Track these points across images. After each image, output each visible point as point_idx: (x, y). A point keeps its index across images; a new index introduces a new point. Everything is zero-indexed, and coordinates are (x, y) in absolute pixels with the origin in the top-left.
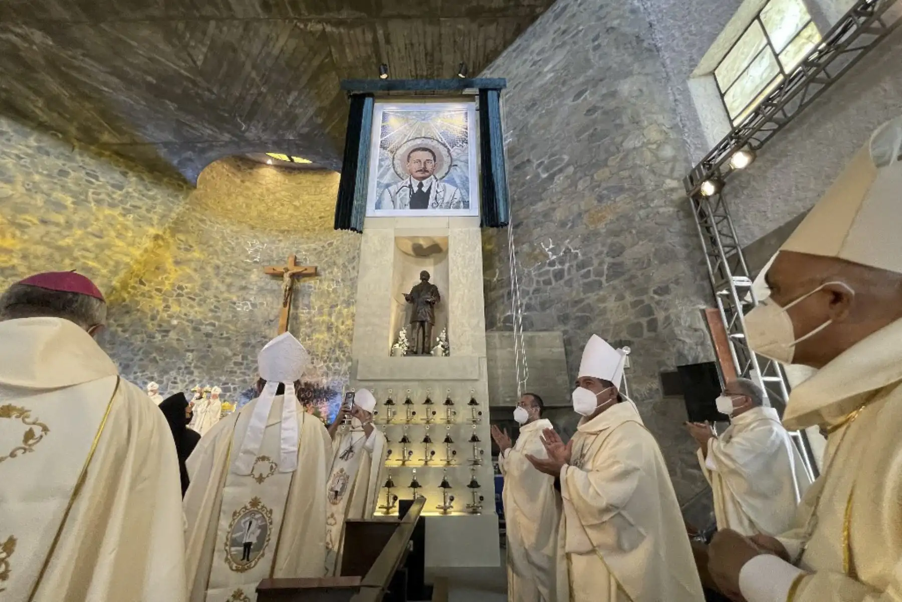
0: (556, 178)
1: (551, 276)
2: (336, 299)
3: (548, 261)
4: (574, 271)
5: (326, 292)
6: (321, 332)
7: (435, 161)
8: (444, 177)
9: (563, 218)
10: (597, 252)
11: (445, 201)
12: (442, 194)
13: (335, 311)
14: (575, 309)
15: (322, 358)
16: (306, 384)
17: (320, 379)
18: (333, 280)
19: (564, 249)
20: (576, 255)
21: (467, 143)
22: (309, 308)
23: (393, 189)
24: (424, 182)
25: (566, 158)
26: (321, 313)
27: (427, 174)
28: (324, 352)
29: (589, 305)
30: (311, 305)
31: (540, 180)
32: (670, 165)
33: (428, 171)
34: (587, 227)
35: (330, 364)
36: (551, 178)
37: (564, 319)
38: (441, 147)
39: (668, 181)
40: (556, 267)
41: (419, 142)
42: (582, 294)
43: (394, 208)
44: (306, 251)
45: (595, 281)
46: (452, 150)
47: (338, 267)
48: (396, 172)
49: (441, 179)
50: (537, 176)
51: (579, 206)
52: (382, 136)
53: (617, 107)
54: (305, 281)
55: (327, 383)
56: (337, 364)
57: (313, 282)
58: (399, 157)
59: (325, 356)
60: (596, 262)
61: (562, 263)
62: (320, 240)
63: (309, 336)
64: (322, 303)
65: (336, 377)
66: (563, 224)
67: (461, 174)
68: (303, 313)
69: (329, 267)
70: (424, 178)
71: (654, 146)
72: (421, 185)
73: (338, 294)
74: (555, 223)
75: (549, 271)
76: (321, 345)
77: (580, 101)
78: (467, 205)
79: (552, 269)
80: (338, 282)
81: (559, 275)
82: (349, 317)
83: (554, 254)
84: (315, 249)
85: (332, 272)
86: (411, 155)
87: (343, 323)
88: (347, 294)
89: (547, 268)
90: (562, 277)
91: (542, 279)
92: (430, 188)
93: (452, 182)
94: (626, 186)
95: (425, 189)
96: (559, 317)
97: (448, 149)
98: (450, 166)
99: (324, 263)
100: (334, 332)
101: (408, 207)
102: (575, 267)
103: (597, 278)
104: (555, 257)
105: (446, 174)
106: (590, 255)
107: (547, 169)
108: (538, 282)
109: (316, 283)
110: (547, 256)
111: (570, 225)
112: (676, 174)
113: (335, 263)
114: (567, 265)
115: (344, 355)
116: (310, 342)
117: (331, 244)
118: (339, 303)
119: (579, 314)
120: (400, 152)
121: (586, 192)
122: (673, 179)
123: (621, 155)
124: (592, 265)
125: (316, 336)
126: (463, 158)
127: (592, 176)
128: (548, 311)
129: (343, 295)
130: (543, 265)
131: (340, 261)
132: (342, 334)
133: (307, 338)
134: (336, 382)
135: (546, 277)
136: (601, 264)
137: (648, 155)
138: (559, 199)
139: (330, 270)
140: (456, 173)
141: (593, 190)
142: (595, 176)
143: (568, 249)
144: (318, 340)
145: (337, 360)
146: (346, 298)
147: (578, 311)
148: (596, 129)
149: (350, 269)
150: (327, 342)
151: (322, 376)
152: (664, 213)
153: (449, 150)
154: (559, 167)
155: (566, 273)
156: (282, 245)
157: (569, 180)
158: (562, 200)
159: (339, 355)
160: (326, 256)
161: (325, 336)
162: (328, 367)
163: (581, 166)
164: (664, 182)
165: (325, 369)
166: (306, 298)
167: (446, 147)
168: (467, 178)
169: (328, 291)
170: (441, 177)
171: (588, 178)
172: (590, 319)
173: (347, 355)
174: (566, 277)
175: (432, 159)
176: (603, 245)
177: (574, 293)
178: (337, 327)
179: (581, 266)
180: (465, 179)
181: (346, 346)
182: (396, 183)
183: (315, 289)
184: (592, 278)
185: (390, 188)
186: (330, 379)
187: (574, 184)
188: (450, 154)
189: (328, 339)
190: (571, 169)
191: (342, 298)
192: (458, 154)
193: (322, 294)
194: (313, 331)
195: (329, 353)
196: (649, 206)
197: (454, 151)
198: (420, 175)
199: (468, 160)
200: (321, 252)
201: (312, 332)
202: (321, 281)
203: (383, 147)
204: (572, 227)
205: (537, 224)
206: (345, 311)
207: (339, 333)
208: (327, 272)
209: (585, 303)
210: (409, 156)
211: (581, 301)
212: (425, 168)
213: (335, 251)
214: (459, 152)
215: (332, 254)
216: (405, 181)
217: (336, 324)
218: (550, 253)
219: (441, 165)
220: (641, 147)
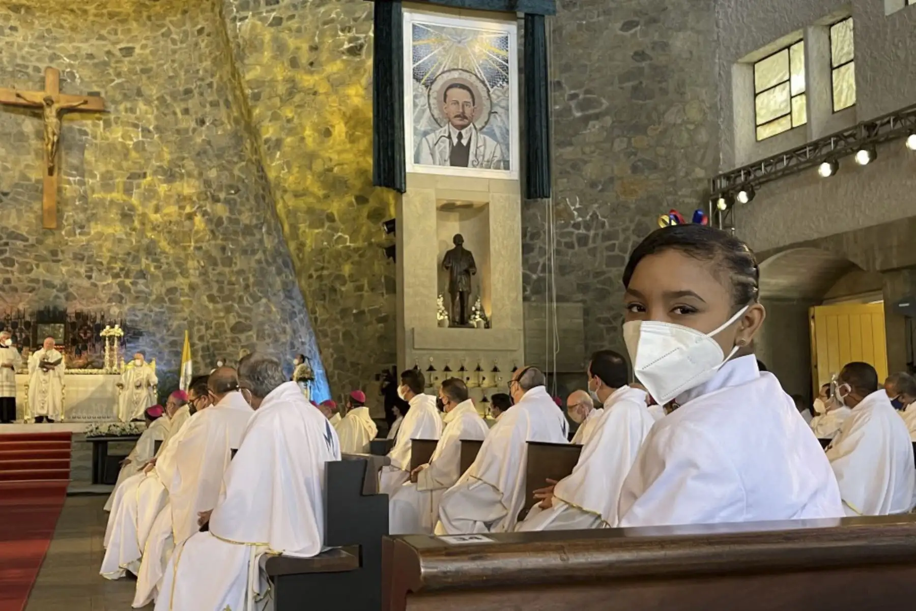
0: (591, 123)
1: (574, 239)
2: (142, 162)
3: (572, 222)
4: (599, 240)
5: (119, 147)
6: (107, 222)
7: (474, 105)
8: (483, 127)
9: (594, 177)
10: (624, 226)
11: (486, 159)
12: (482, 149)
13: (138, 187)
14: (595, 281)
15: (110, 268)
16: (78, 315)
17: (105, 306)
18: (136, 126)
19: (590, 214)
20: (603, 224)
21: (507, 82)
22: (83, 176)
23: (432, 138)
24: (463, 132)
25: (605, 103)
26: (107, 183)
27: (466, 121)
28: (113, 259)
29: (609, 278)
30: (86, 167)
31: (572, 118)
32: (702, 151)
33: (466, 118)
34: (618, 197)
35: (128, 282)
36: (586, 120)
37: (583, 288)
38: (480, 85)
39: (698, 170)
40: (581, 231)
41: (456, 75)
42: (604, 266)
43: (434, 163)
44: (73, 57)
45: (618, 256)
46: (491, 90)
47: (148, 102)
48: (433, 115)
49: (481, 129)
50: (568, 110)
51: (612, 170)
52: (414, 62)
53: (666, 67)
54: (72, 120)
55: (121, 313)
56: (141, 281)
57: (89, 122)
58: (435, 95)
59: (118, 266)
60: (622, 237)
61: (588, 228)
62: (101, 38)
63: (82, 227)
64: (111, 168)
65: (140, 305)
66: (593, 185)
67: (501, 124)
68: (69, 183)
69: (126, 97)
70: (463, 127)
71: (692, 127)
72: (460, 136)
73: (148, 155)
74: (584, 179)
75: (572, 233)
76: (108, 244)
77: (628, 34)
78: (507, 167)
79: (576, 232)
80: (146, 131)
81: (583, 241)
82: (172, 200)
83: (579, 216)
84: (91, 56)
85: (132, 110)
86: (449, 93)
87: (157, 210)
88: (167, 157)
89: (570, 229)
90: (586, 244)
91: (563, 240)
92: (470, 139)
93: (492, 135)
94: (661, 165)
95: (464, 142)
96: (578, 285)
97: (488, 89)
98: (490, 113)
99: (114, 88)
100: (137, 224)
101: (448, 163)
102: (600, 236)
103: (621, 254)
104: (580, 219)
105: (486, 123)
106: (617, 228)
107: (582, 107)
108: (559, 243)
109: (95, 125)
110: (571, 216)
111: (600, 187)
112: (705, 164)
113: (139, 93)
114: (592, 233)
115: (158, 267)
116: (84, 238)
117: (128, 51)
118: (149, 172)
119: (599, 286)
120: (436, 87)
121: (622, 156)
122: (702, 168)
123: (661, 128)
124: (617, 239)
125: (95, 229)
126: (503, 104)
127: (630, 139)
128: (567, 277)
129: (160, 157)
130: (566, 225)
131: (153, 91)
132: (154, 229)
133: (78, 231)
134: (140, 315)
135: (567, 240)
136: (627, 239)
137: (685, 135)
138: (593, 152)
139: (129, 105)
140: (496, 123)
141: (629, 157)
142: (633, 140)
143: (595, 213)
144: (100, 235)
145: (142, 274)
146: (165, 164)
147: (598, 282)
148: (641, 83)
149: (178, 111)
150: (120, 241)
151: (110, 301)
152: (688, 203)
153: (488, 91)
154: (597, 111)
155: (590, 241)
156: (18, 37)
157: (605, 134)
158: (595, 154)
159: (148, 266)
160: (119, 75)
161: (118, 230)
162: (122, 286)
163: (621, 122)
164: (694, 171)
165: (116, 289)
166: (75, 152)
167: (485, 85)
168: (508, 131)
169: (124, 146)
170: (480, 126)
171: (625, 139)
172: (609, 293)
173: (164, 267)
174: (591, 245)
175: (470, 100)
176: (631, 221)
177: (597, 264)
178: (144, 215)
179: (607, 237)
180: (504, 131)
181: (164, 252)
182: (433, 131)
183: (95, 137)
184: (617, 252)
185: (428, 137)
186: (126, 308)
187: (611, 140)
188: (489, 95)
189: (124, 237)
190: (608, 120)
191: (155, 163)
192: (499, 97)
193: (109, 149)
194: (93, 218)
195: (124, 261)
196: (676, 194)
197: (494, 93)
198: (458, 122)
199: (508, 106)
200: (106, 64)
201: (88, 220)
202: (107, 124)
203: (417, 78)
204: (601, 191)
205: (564, 173)
206: (163, 188)
207: (149, 227)
208: (122, 107)
209: (607, 275)
210: (445, 96)
211: (603, 273)
212: (463, 112)
213: (138, 68)
214: (500, 94)
215: (132, 71)
216: (443, 129)
217: (140, 210)
218: (576, 213)
219: (481, 111)
220: (681, 125)
